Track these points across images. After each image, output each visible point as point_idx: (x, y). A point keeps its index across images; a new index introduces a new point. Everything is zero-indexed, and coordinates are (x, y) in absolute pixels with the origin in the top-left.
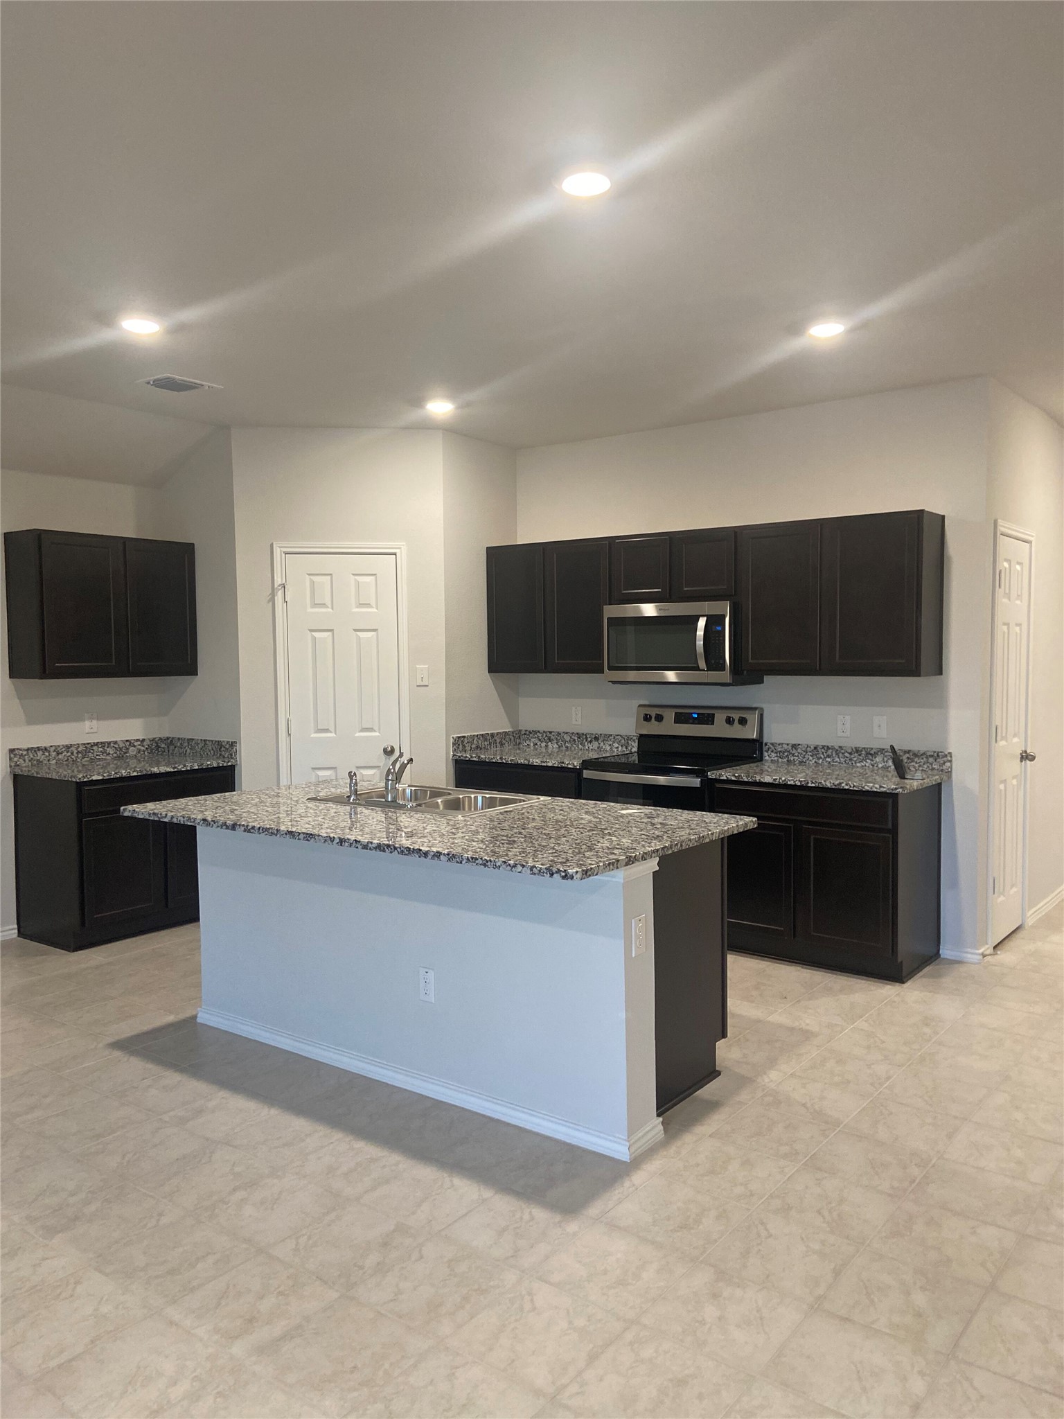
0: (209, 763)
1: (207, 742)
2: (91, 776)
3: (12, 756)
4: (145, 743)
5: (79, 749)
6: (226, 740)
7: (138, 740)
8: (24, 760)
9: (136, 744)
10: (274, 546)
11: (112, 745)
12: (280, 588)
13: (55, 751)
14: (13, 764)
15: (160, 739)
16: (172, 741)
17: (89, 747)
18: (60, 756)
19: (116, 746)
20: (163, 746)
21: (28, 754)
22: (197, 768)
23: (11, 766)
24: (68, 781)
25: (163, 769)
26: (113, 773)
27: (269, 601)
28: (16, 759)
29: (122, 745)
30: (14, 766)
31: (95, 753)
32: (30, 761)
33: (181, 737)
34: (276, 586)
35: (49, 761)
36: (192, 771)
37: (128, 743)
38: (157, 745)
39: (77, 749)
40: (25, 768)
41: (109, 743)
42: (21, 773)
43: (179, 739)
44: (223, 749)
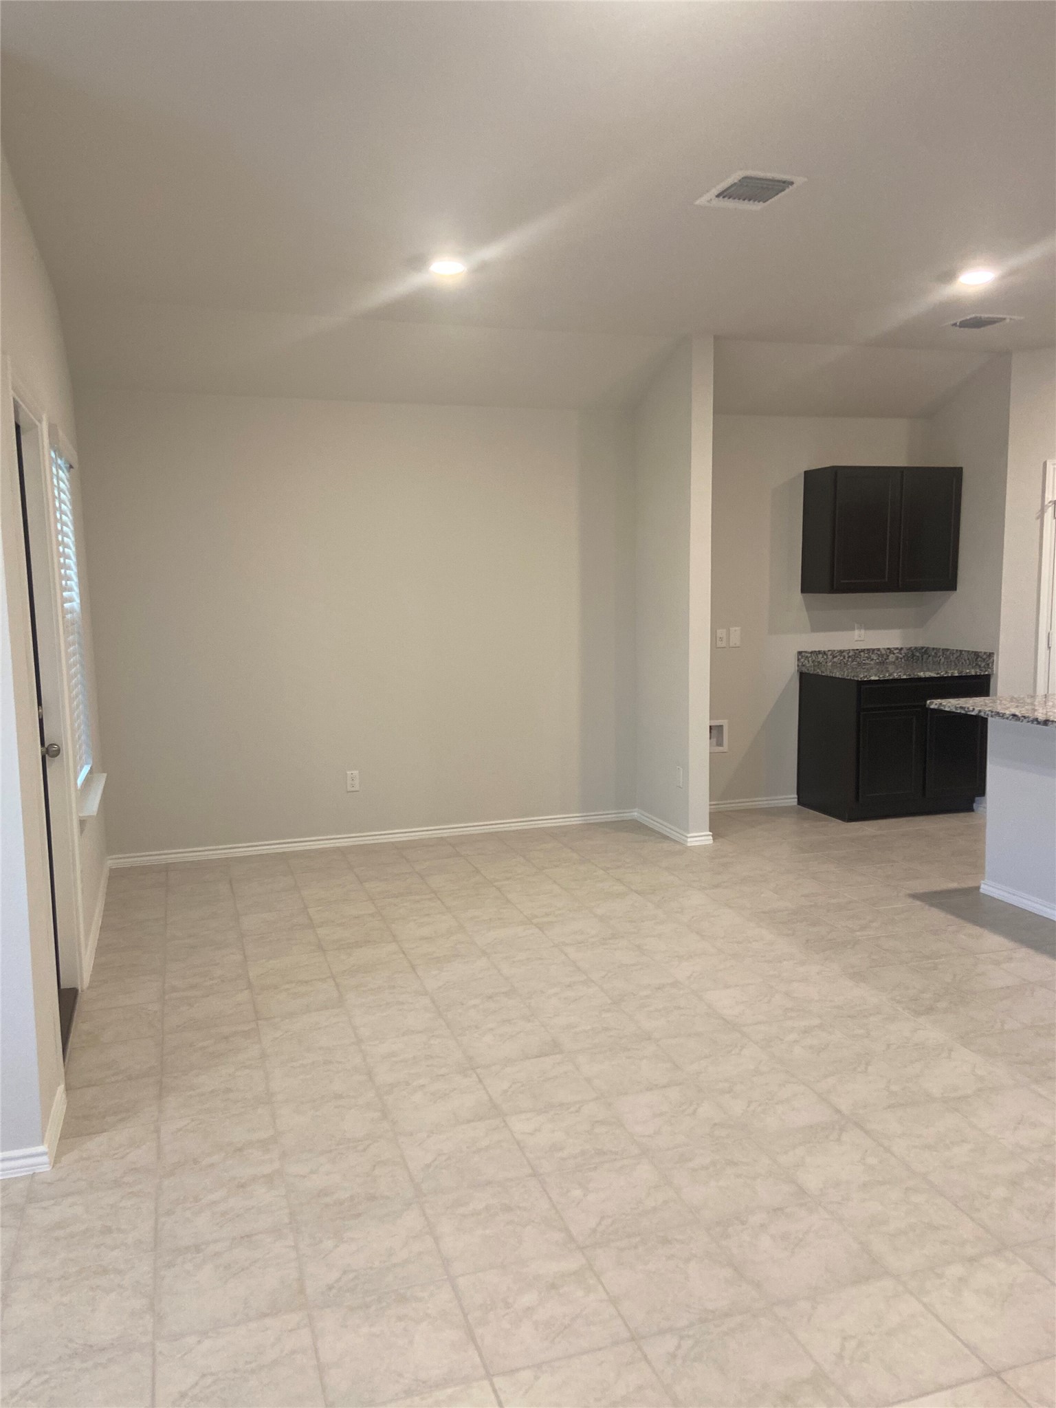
0: (968, 671)
1: (963, 653)
2: (870, 676)
3: (800, 657)
4: (902, 652)
5: (850, 654)
6: (983, 651)
7: (897, 649)
8: (809, 661)
9: (895, 652)
10: (1048, 463)
11: (876, 652)
12: (1050, 504)
13: (831, 655)
14: (800, 664)
15: (916, 648)
16: (926, 650)
17: (858, 653)
18: (835, 660)
19: (879, 653)
20: (918, 654)
21: (811, 656)
22: (957, 675)
23: (798, 666)
24: (850, 680)
25: (928, 674)
26: (887, 675)
27: (1038, 518)
28: (802, 660)
29: (884, 652)
30: (800, 666)
31: (862, 659)
32: (813, 662)
33: (935, 647)
34: (1046, 503)
35: (826, 663)
36: (953, 677)
37: (889, 651)
38: (913, 654)
39: (848, 653)
40: (809, 667)
41: (873, 650)
42: (807, 671)
43: (933, 649)
44: (979, 659)
